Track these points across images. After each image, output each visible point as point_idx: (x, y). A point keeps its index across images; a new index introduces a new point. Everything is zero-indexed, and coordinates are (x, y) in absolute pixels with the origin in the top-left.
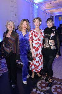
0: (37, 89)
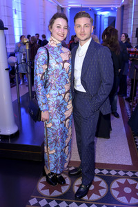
0: (40, 197)
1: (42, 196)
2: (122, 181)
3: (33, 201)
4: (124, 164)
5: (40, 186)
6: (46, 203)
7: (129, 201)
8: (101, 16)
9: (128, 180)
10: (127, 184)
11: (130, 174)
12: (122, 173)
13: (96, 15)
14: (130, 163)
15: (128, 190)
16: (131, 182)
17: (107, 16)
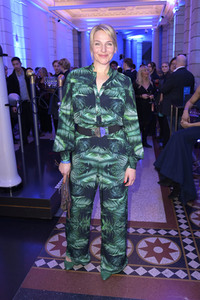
0: (49, 258)
1: (51, 257)
2: (152, 240)
3: (40, 263)
4: (156, 221)
5: (49, 247)
6: (56, 264)
7: (159, 261)
8: (132, 41)
9: (160, 239)
10: (158, 243)
11: (163, 232)
12: (152, 231)
13: (125, 41)
14: (164, 220)
15: (158, 250)
16: (164, 241)
17: (141, 41)
